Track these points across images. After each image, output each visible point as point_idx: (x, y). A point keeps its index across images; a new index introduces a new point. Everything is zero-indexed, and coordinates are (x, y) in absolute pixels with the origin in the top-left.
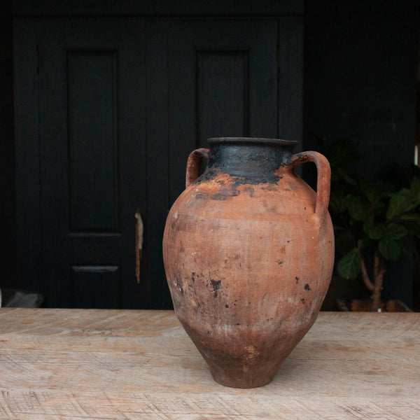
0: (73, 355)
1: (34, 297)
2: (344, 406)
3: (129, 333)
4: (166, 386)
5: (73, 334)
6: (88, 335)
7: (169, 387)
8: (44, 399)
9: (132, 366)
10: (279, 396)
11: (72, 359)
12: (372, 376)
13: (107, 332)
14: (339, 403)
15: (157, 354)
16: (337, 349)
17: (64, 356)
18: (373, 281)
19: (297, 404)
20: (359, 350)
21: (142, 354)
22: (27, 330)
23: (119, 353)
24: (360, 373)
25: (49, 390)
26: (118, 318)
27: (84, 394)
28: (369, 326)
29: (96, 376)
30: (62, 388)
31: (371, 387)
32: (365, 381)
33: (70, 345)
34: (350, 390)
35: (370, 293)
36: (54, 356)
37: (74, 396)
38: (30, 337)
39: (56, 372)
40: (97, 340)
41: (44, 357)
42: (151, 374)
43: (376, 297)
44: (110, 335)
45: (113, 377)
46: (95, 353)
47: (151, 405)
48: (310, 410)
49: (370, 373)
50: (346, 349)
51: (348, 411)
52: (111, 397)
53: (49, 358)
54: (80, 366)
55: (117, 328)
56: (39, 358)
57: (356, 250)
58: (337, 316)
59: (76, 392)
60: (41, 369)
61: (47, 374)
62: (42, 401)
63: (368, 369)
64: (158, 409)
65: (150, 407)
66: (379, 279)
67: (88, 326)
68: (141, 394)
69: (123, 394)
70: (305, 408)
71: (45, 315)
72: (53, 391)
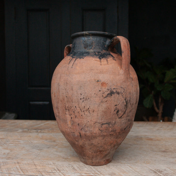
0: (22, 142)
1: (13, 115)
2: (153, 170)
3: (49, 131)
4: (64, 158)
5: (24, 132)
6: (30, 132)
7: (66, 159)
8: (3, 165)
9: (49, 148)
10: (120, 164)
11: (20, 144)
12: (165, 153)
13: (39, 131)
14: (150, 168)
15: (61, 141)
16: (147, 139)
17: (17, 142)
18: (158, 109)
19: (130, 168)
20: (158, 140)
21: (54, 141)
22: (2, 130)
23: (43, 141)
24: (159, 151)
25: (6, 160)
26: (45, 124)
27: (23, 162)
28: (161, 129)
29: (31, 152)
30: (13, 159)
31: (166, 159)
32: (162, 156)
33: (21, 137)
34: (155, 160)
35: (157, 113)
36: (12, 143)
37: (18, 163)
38: (3, 133)
39: (11, 150)
40: (34, 134)
41: (8, 143)
42: (57, 152)
43: (160, 115)
44: (41, 132)
45: (39, 153)
46: (32, 141)
47: (56, 168)
48: (136, 171)
49: (164, 152)
50: (151, 139)
51: (155, 172)
52: (36, 164)
53: (10, 143)
54: (24, 147)
55: (44, 129)
56: (5, 143)
57: (151, 95)
58: (146, 124)
59: (19, 161)
60: (5, 149)
61: (7, 151)
62: (2, 166)
63: (163, 150)
64: (59, 170)
65: (55, 169)
66: (161, 108)
67: (31, 128)
68: (51, 162)
69: (42, 162)
70: (133, 171)
71: (12, 123)
72: (8, 161)
